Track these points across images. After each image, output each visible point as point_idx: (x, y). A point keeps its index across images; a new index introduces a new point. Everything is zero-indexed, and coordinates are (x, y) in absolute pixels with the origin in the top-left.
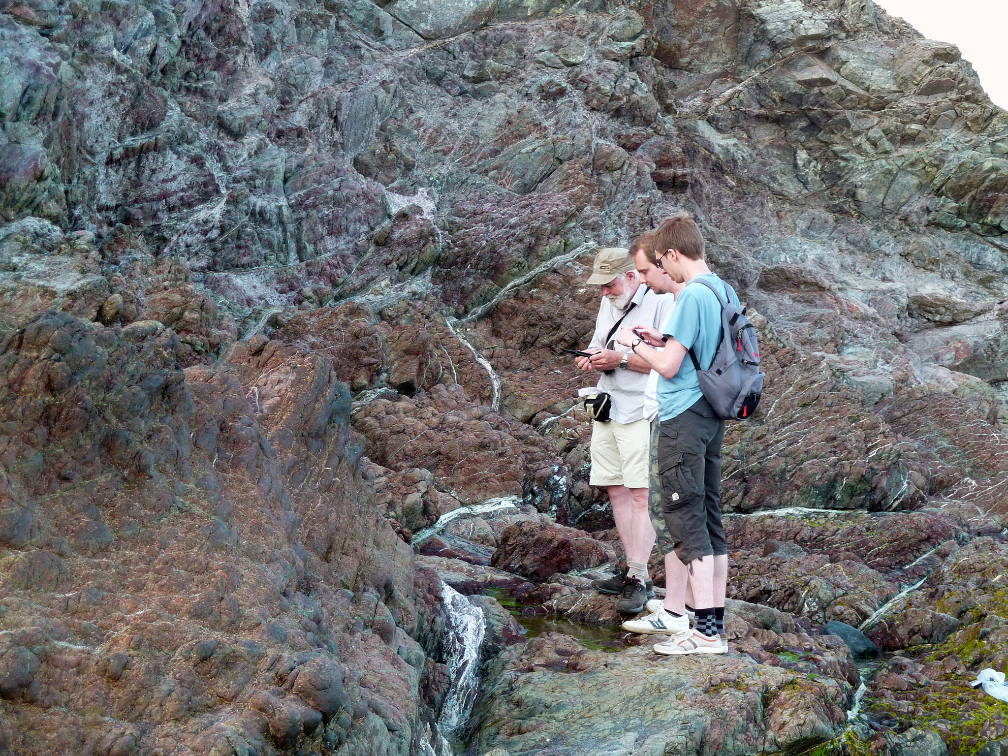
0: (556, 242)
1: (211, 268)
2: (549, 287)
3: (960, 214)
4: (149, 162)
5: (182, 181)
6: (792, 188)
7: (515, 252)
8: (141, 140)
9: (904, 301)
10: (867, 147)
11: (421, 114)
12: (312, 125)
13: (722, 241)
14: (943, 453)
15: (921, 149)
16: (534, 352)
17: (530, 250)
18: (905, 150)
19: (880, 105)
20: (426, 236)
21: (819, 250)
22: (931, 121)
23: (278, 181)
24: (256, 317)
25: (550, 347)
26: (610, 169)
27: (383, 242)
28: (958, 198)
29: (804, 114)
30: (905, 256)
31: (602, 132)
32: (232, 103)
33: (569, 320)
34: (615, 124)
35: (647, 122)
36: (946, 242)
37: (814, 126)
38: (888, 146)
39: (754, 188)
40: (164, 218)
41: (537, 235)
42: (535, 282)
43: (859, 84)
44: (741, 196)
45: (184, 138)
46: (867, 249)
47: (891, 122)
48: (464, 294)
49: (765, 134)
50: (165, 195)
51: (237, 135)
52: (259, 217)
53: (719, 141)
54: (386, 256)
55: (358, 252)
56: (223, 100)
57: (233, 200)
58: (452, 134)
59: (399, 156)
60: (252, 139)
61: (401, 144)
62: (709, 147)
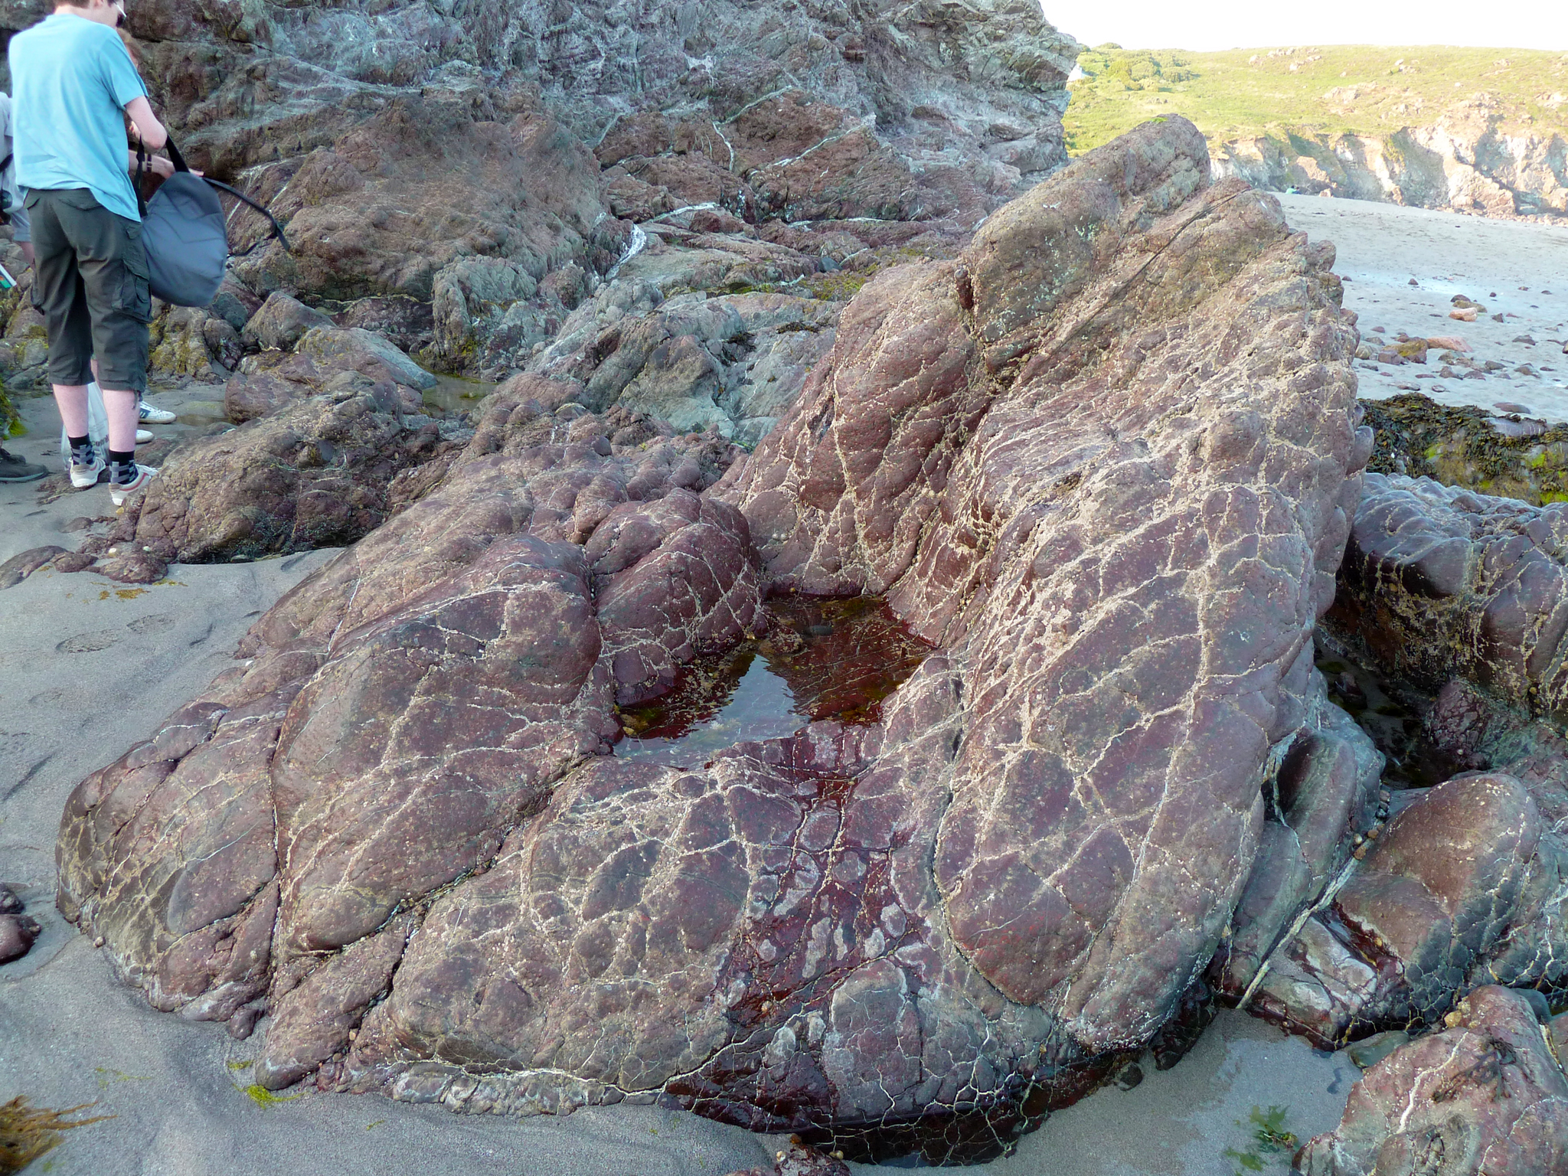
0: (770, 86)
1: (598, 93)
2: (766, 108)
3: (1021, 81)
4: (564, 38)
5: (581, 49)
6: (936, 64)
7: (749, 90)
8: (559, 27)
9: (987, 127)
10: (976, 42)
11: (721, 17)
12: (662, 22)
13: (895, 91)
14: (947, 197)
15: (1003, 44)
16: (755, 140)
17: (758, 89)
18: (996, 45)
19: (984, 19)
20: (705, 80)
21: (946, 97)
22: (1010, 29)
23: (633, 50)
24: (613, 117)
25: (762, 138)
26: (817, 49)
27: (684, 83)
28: (1020, 72)
29: (945, 23)
30: (991, 102)
31: (816, 30)
32: (612, 9)
33: (772, 124)
34: (824, 25)
35: (842, 25)
36: (1013, 96)
37: (949, 30)
38: (986, 41)
39: (916, 63)
40: (573, 67)
41: (761, 81)
42: (759, 105)
43: (975, 7)
44: (909, 67)
45: (581, 27)
46: (972, 98)
47: (989, 29)
48: (724, 110)
49: (924, 33)
50: (572, 56)
51: (614, 26)
52: (623, 68)
53: (899, 36)
54: (685, 89)
55: (672, 88)
56: (607, 8)
57: (608, 59)
58: (737, 29)
59: (708, 39)
60: (621, 28)
61: (709, 33)
62: (893, 40)
